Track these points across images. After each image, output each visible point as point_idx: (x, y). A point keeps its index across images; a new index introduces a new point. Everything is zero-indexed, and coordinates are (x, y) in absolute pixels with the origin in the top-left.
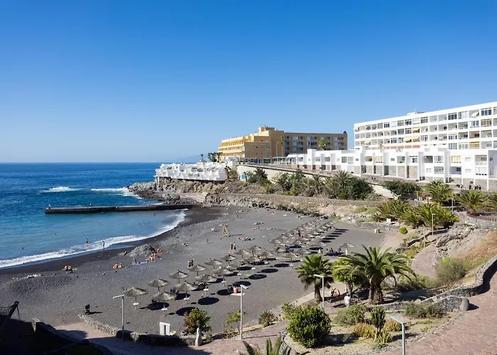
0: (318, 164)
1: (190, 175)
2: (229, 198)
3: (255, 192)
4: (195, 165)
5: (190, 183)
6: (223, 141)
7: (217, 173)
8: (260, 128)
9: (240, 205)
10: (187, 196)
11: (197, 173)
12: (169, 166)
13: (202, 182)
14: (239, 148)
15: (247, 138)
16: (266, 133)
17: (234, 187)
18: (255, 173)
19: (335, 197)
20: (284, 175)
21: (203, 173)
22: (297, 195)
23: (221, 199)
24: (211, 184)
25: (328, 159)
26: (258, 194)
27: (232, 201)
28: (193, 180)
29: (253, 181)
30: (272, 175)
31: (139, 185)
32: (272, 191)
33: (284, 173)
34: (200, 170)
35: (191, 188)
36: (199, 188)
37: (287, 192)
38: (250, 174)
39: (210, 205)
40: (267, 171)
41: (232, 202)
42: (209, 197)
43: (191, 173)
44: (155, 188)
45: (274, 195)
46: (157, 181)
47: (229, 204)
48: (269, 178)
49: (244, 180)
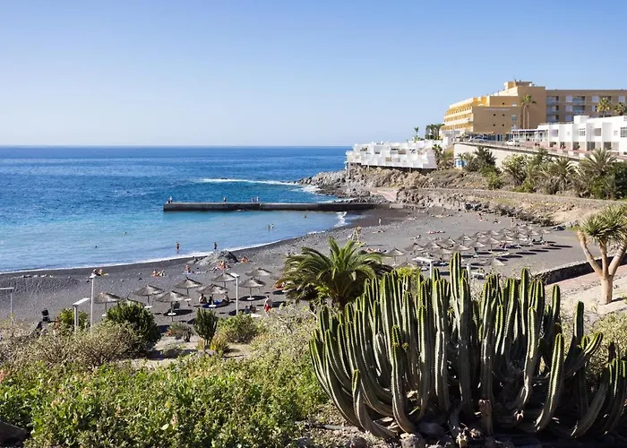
0: (582, 140)
1: (388, 160)
2: (432, 195)
3: (472, 186)
4: (396, 145)
5: (388, 171)
6: (451, 107)
7: (424, 157)
8: (506, 84)
9: (448, 206)
10: (380, 191)
11: (397, 156)
12: (365, 146)
13: (405, 170)
14: (465, 116)
15: (479, 99)
16: (514, 92)
17: (442, 178)
18: (476, 156)
19: (587, 195)
20: (520, 159)
21: (405, 156)
22: (533, 191)
23: (419, 196)
24: (416, 173)
25: (598, 132)
26: (476, 190)
27: (436, 200)
28: (391, 168)
29: (472, 168)
30: (501, 158)
31: (326, 175)
32: (498, 185)
33: (520, 155)
34: (402, 152)
35: (388, 179)
36: (399, 179)
37: (519, 188)
38: (468, 157)
39: (400, 205)
40: (495, 153)
41: (436, 202)
42: (402, 192)
43: (389, 156)
44: (344, 180)
45: (500, 191)
46: (347, 170)
47: (432, 204)
48: (498, 164)
49: (459, 167)
